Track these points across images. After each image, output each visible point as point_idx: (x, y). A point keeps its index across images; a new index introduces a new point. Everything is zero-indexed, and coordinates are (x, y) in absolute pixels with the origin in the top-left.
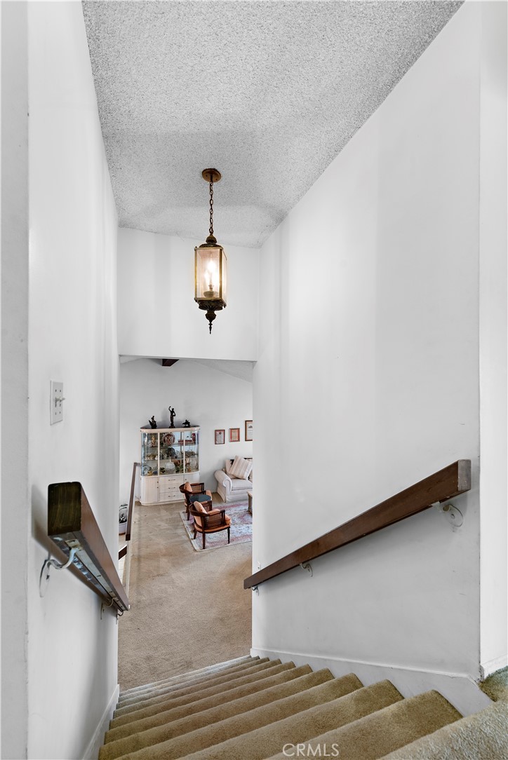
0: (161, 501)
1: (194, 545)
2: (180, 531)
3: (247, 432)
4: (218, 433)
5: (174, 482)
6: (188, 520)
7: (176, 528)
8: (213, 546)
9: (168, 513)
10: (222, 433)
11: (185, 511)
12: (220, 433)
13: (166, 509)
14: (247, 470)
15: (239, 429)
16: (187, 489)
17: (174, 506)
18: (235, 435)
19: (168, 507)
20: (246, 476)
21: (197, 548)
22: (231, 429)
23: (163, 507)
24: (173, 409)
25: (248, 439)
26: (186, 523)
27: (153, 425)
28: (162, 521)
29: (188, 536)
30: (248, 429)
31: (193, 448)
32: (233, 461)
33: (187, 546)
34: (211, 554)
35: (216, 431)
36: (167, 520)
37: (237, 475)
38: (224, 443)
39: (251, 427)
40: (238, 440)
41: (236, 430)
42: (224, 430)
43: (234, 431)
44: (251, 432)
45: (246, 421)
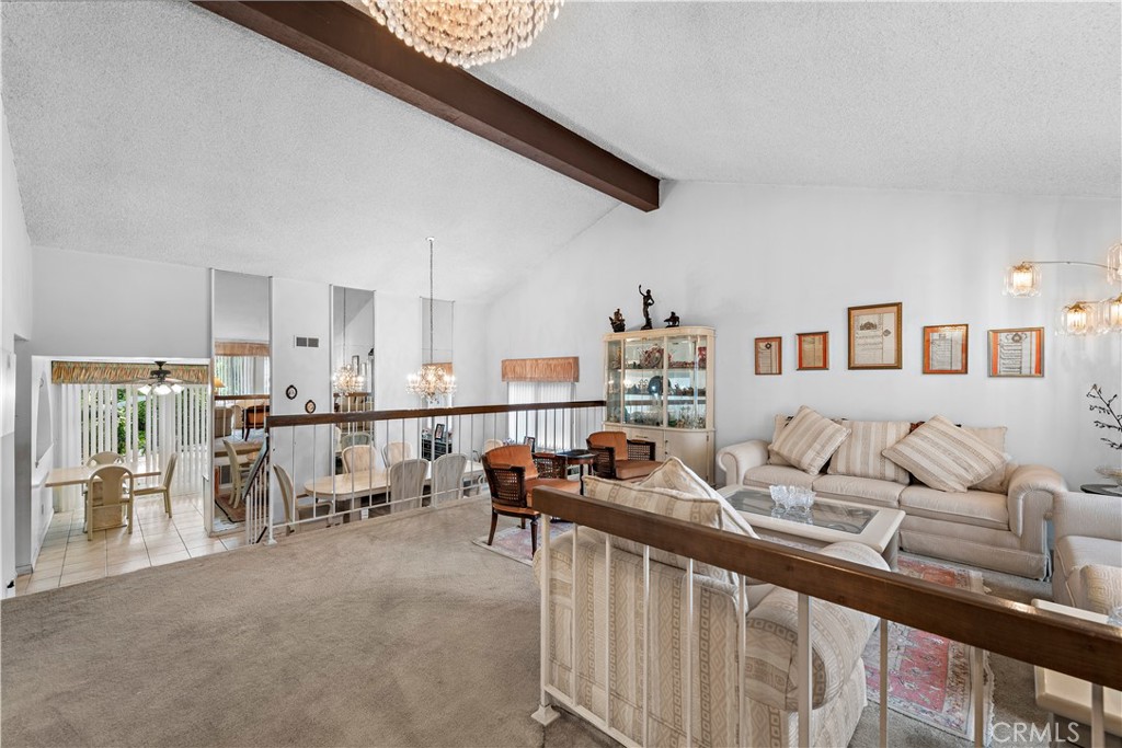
3: (857, 341)
4: (762, 345)
10: (774, 344)
12: (769, 347)
15: (824, 334)
18: (813, 352)
20: (815, 461)
22: (800, 335)
24: (648, 292)
25: (858, 361)
27: (618, 326)
30: (858, 333)
35: (758, 340)
38: (780, 373)
39: (869, 326)
40: (821, 365)
41: (817, 338)
42: (780, 338)
43: (809, 339)
44: (869, 341)
45: (851, 309)
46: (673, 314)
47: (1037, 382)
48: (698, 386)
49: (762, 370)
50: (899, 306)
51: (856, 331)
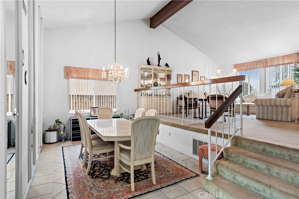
3: (193, 77)
5: (162, 101)
18: (187, 79)
24: (160, 55)
35: (178, 74)
39: (195, 75)
45: (192, 71)
46: (166, 63)
49: (178, 82)
50: (198, 72)
51: (193, 75)
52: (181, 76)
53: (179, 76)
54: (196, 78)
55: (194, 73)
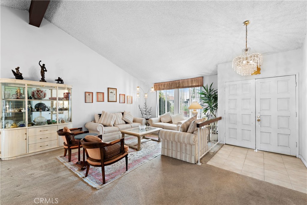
0: (30, 152)
1: (90, 183)
2: (64, 174)
3: (110, 96)
5: (47, 132)
6: (70, 161)
7: (57, 171)
8: (112, 178)
9: (41, 161)
11: (63, 155)
12: (89, 95)
13: (38, 158)
14: (112, 120)
15: (103, 93)
16: (68, 132)
17: (47, 154)
18: (100, 97)
19: (40, 156)
20: (112, 123)
21: (95, 185)
22: (98, 93)
23: (33, 157)
24: (44, 65)
25: (110, 100)
26: (68, 165)
27: (18, 76)
28: (35, 169)
29: (76, 176)
30: (110, 94)
31: (66, 104)
32: (100, 115)
33: (81, 186)
34: (117, 186)
36: (42, 166)
37: (105, 123)
38: (92, 102)
39: (112, 92)
40: (102, 101)
41: (101, 94)
42: (93, 93)
43: (100, 94)
44: (112, 96)
45: (108, 88)
46: (59, 78)
47: (132, 105)
48: (66, 106)
49: (87, 101)
50: (116, 89)
51: (109, 93)
52: (91, 94)
53: (87, 94)
54: (113, 96)
55: (110, 91)
